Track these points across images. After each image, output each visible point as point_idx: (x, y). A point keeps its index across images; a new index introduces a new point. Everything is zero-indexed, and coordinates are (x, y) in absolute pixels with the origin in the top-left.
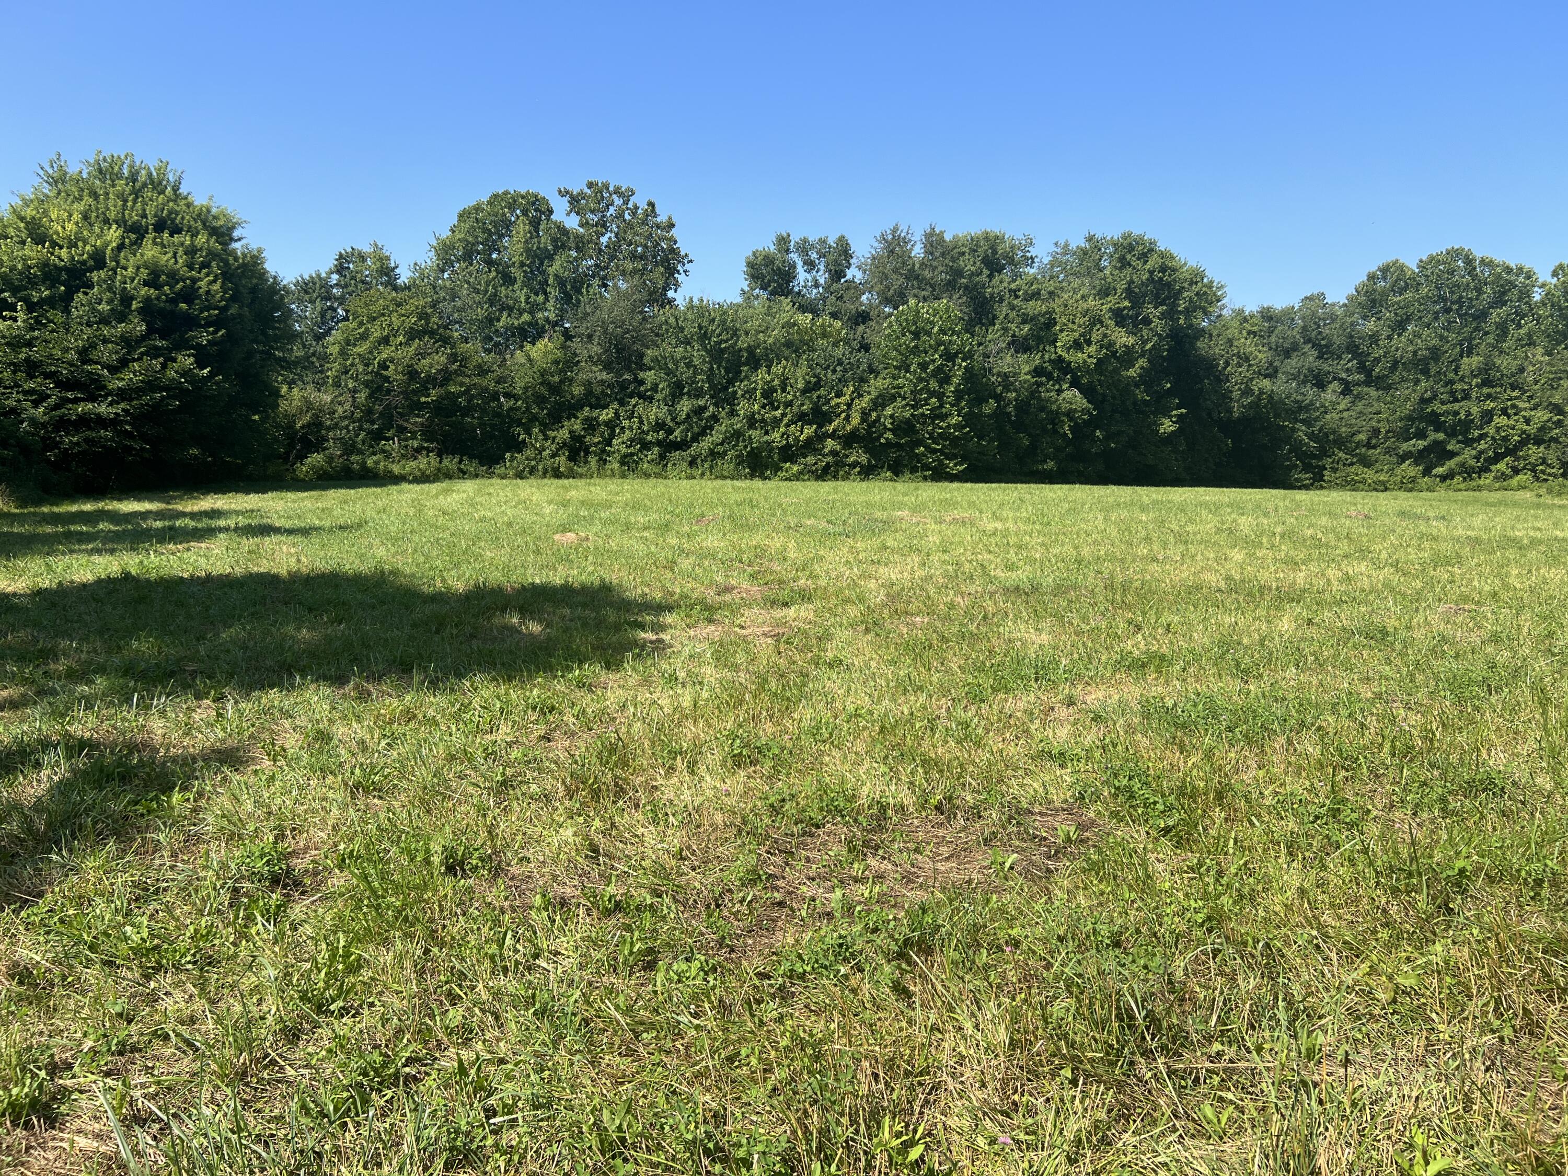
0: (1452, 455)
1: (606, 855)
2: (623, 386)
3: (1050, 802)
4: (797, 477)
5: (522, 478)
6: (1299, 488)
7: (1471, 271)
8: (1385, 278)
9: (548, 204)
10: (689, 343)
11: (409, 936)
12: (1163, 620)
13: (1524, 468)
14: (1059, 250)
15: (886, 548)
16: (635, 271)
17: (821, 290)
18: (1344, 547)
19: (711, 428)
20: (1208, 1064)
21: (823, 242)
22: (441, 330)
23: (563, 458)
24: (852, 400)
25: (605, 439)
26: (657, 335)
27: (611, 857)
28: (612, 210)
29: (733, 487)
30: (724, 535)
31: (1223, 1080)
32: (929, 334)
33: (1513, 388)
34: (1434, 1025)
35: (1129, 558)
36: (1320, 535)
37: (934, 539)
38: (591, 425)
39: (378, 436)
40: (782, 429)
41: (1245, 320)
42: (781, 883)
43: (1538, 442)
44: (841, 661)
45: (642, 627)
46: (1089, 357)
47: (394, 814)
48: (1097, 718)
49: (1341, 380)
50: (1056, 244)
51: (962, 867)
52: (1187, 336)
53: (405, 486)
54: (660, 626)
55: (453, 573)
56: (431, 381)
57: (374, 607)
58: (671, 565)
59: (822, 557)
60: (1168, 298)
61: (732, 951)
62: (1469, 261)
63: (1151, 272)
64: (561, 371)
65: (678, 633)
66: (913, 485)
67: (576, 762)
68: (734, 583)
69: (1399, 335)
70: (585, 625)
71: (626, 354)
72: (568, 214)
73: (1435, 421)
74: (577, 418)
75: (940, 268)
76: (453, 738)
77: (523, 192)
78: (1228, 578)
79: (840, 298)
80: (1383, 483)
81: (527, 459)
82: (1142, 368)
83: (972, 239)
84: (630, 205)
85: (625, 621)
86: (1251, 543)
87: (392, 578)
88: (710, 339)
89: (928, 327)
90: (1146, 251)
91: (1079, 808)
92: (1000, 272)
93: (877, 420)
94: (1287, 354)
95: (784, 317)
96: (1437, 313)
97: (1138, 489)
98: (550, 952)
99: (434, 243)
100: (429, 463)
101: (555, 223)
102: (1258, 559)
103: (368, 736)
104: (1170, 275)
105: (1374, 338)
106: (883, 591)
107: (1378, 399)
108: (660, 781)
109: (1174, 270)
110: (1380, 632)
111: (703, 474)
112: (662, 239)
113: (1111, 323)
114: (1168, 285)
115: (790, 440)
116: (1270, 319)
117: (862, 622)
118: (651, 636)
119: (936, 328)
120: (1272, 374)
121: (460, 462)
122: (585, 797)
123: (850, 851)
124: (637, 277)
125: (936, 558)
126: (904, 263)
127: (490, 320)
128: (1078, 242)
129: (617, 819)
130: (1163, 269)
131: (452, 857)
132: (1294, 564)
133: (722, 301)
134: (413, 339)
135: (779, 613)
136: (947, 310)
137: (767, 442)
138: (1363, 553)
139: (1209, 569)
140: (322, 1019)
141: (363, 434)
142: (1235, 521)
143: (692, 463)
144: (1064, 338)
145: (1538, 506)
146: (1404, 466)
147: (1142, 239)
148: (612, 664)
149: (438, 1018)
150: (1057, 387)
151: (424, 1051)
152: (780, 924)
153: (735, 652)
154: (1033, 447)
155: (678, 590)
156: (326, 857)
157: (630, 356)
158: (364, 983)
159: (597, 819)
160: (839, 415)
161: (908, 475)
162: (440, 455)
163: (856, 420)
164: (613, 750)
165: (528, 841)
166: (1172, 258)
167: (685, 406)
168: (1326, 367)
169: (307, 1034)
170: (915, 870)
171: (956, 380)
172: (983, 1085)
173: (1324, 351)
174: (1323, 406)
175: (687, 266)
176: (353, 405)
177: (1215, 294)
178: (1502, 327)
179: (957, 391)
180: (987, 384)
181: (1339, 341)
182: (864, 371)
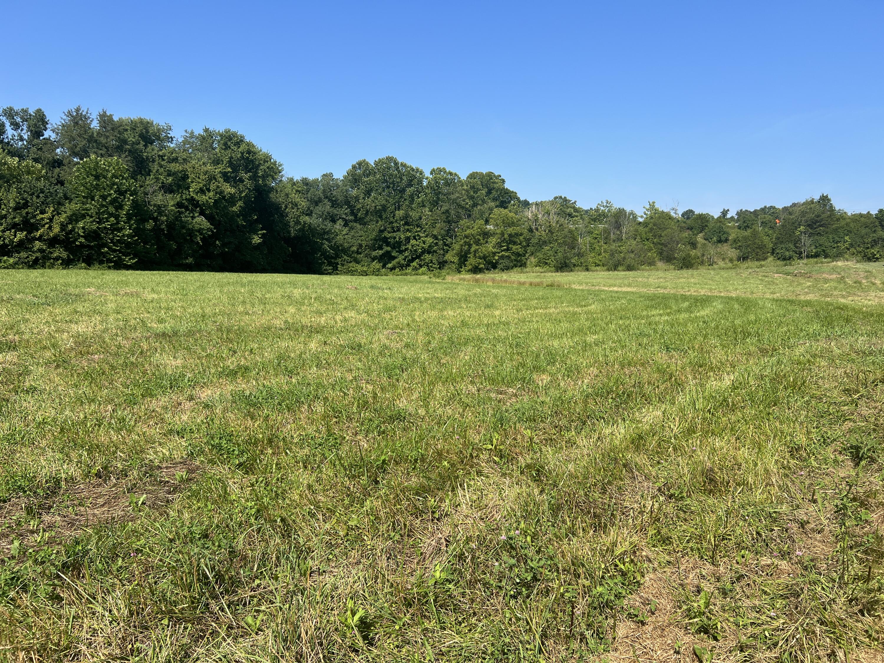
0: (394, 258)
3: (173, 460)
4: (13, 266)
6: (327, 274)
7: (397, 169)
8: (360, 168)
12: (248, 348)
13: (424, 265)
14: (188, 135)
15: (76, 312)
17: (25, 143)
18: (345, 304)
20: (252, 593)
21: (25, 111)
24: (53, 216)
31: (259, 600)
32: (105, 177)
33: (418, 226)
34: (365, 542)
35: (233, 313)
36: (333, 298)
37: (111, 306)
41: (294, 184)
43: (429, 253)
44: (35, 388)
46: (210, 198)
48: (207, 406)
49: (343, 219)
50: (186, 131)
51: (111, 509)
52: (265, 190)
59: (27, 320)
60: (252, 168)
62: (396, 164)
63: (242, 153)
66: (100, 272)
69: (368, 198)
73: (385, 241)
75: (111, 137)
78: (286, 322)
79: (40, 149)
80: (365, 272)
82: (240, 206)
83: (132, 121)
86: (299, 303)
89: (105, 173)
90: (240, 141)
91: (190, 460)
92: (151, 144)
93: (73, 229)
94: (316, 204)
96: (384, 188)
97: (241, 274)
102: (302, 311)
104: (253, 156)
105: (357, 198)
106: (72, 340)
107: (361, 230)
109: (255, 153)
110: (358, 346)
113: (221, 180)
114: (252, 161)
115: (6, 241)
116: (307, 184)
117: (54, 361)
119: (111, 174)
120: (309, 214)
123: (28, 514)
125: (111, 319)
126: (86, 131)
128: (199, 131)
130: (249, 152)
132: (320, 313)
136: (118, 164)
138: (353, 307)
139: (276, 318)
142: (291, 291)
144: (194, 187)
145: (430, 282)
146: (374, 263)
147: (236, 134)
150: (191, 215)
154: (179, 250)
160: (44, 226)
161: (97, 265)
163: (56, 229)
166: (254, 146)
168: (335, 212)
170: (78, 517)
171: (127, 208)
172: (110, 644)
173: (335, 204)
174: (335, 232)
177: (278, 169)
178: (412, 197)
179: (127, 214)
180: (148, 211)
181: (341, 198)
182: (61, 198)
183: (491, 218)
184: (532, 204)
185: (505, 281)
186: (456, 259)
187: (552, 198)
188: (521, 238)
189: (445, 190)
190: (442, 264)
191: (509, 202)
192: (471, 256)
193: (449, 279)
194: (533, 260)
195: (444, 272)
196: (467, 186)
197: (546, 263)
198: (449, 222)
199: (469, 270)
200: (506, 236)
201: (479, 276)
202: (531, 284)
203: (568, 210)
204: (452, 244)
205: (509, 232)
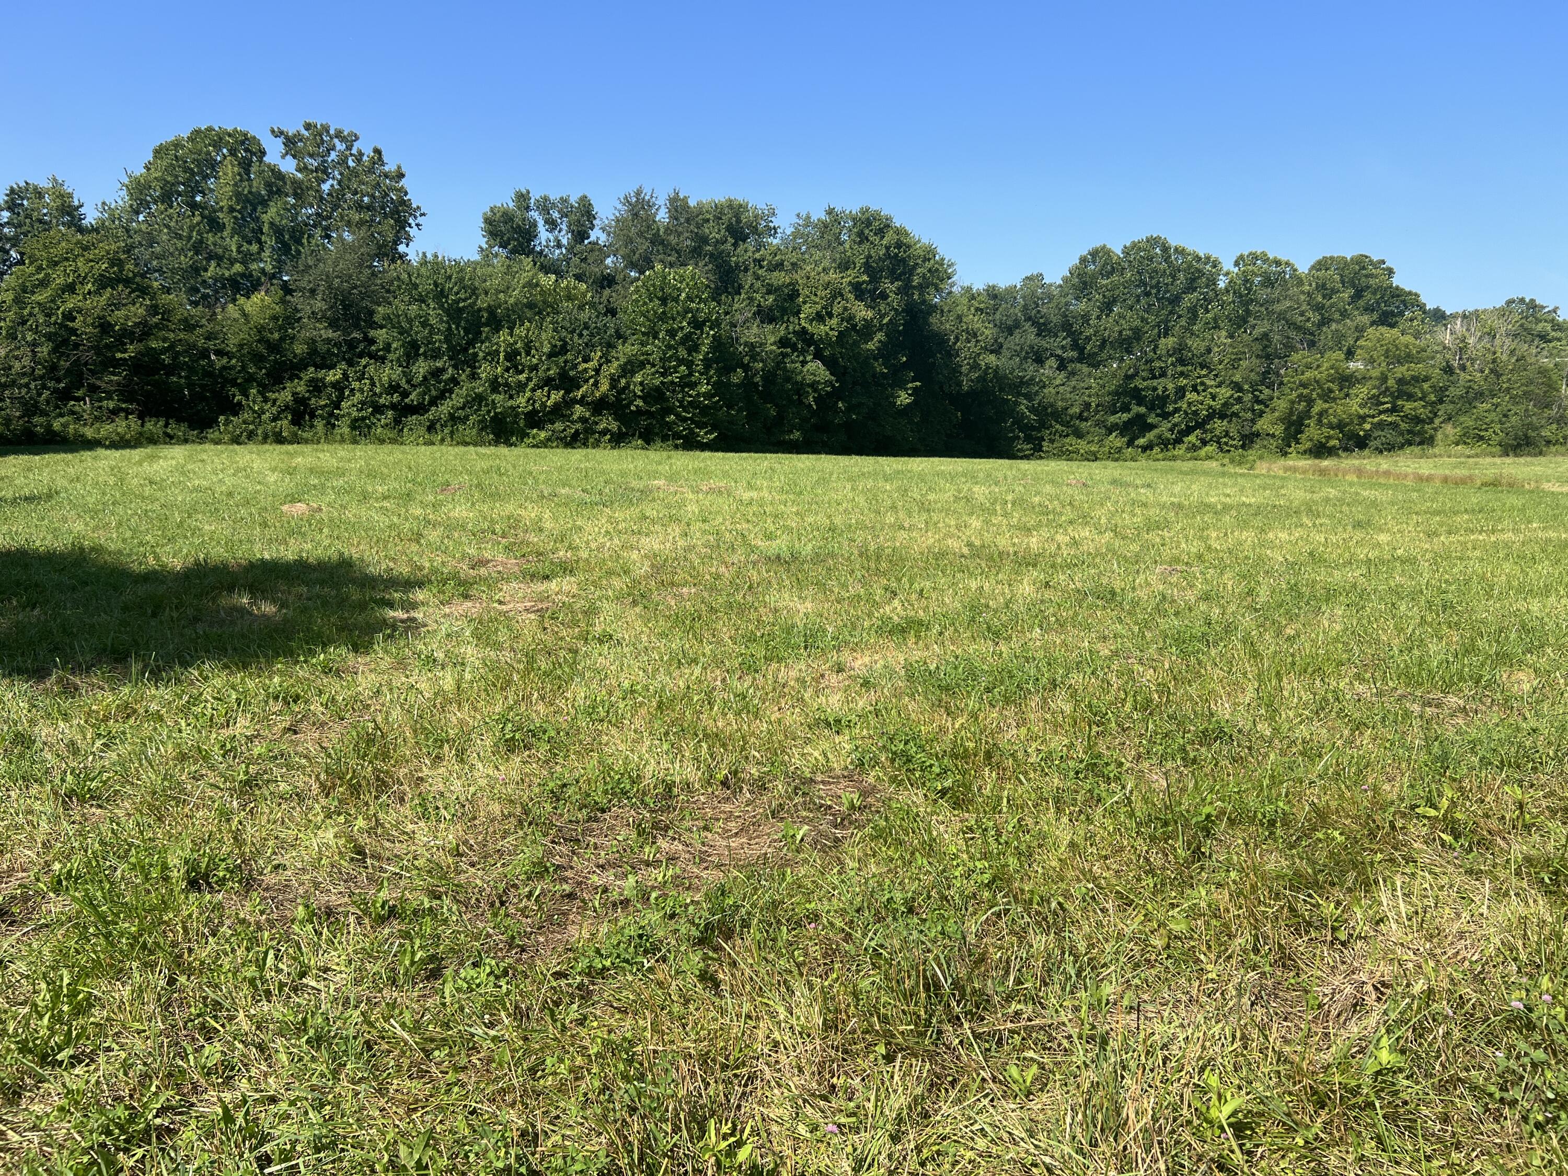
0: (1152, 427)
1: (372, 857)
2: (352, 345)
3: (832, 770)
4: (544, 444)
5: (239, 443)
6: (1021, 458)
7: (1167, 259)
8: (1094, 262)
9: (259, 144)
10: (423, 301)
11: (149, 966)
12: (916, 586)
13: (1211, 440)
14: (801, 222)
15: (645, 518)
16: (361, 223)
17: (564, 251)
18: (1069, 514)
19: (451, 391)
20: (1009, 1025)
21: (564, 201)
22: (138, 279)
23: (285, 422)
24: (601, 365)
25: (332, 402)
26: (388, 291)
27: (378, 858)
28: (333, 155)
29: (477, 454)
30: (473, 504)
31: (1023, 1039)
32: (676, 299)
33: (1202, 366)
34: (1203, 966)
35: (878, 526)
36: (1046, 502)
37: (693, 508)
38: (317, 387)
39: (65, 396)
40: (528, 394)
41: (973, 297)
42: (569, 874)
43: (1222, 417)
44: (611, 636)
45: (391, 605)
46: (832, 329)
47: (118, 824)
48: (866, 684)
49: (1058, 357)
50: (798, 215)
51: (753, 842)
52: (921, 311)
53: (101, 452)
54: (411, 603)
55: (167, 549)
56: (126, 335)
57: (74, 589)
58: (417, 537)
59: (580, 528)
60: (903, 273)
61: (523, 950)
62: (1165, 249)
63: (887, 248)
64: (280, 328)
65: (431, 610)
66: (665, 454)
67: (329, 756)
68: (487, 555)
69: (1107, 316)
70: (325, 604)
71: (353, 310)
72: (283, 157)
73: (1137, 396)
74: (300, 379)
75: (686, 235)
76: (184, 735)
77: (230, 129)
78: (970, 545)
79: (584, 260)
80: (1094, 453)
81: (245, 422)
82: (880, 341)
83: (716, 206)
84: (354, 151)
85: (371, 598)
86: (987, 511)
87: (93, 555)
88: (447, 297)
89: (675, 293)
90: (884, 227)
91: (859, 774)
92: (744, 241)
93: (627, 387)
94: (1010, 330)
95: (524, 277)
96: (1138, 296)
97: (880, 459)
98: (319, 970)
99: (126, 181)
100: (129, 427)
101: (269, 166)
102: (994, 525)
103: (78, 737)
104: (905, 252)
105: (1086, 318)
106: (647, 563)
107: (1089, 375)
108: (426, 771)
109: (909, 247)
110: (1110, 592)
111: (443, 440)
112: (391, 189)
113: (851, 297)
114: (903, 260)
115: (537, 405)
116: (995, 297)
117: (629, 595)
118: (400, 614)
119: (683, 295)
120: (997, 350)
121: (166, 426)
122: (343, 794)
123: (639, 835)
124: (364, 228)
125: (697, 526)
126: (649, 227)
127: (196, 270)
128: (819, 215)
129: (381, 815)
130: (899, 245)
131: (194, 870)
132: (1027, 530)
133: (458, 258)
134: (104, 288)
135: (540, 587)
136: (693, 278)
137: (511, 407)
138: (1085, 519)
139: (951, 536)
140: (46, 1072)
141: (46, 394)
142: (970, 489)
143: (431, 428)
144: (808, 310)
145: (1223, 474)
146: (1111, 437)
147: (879, 215)
148: (360, 646)
149: (191, 1057)
150: (801, 358)
151: (178, 1098)
152: (571, 917)
153: (497, 630)
154: (780, 417)
155: (427, 565)
156: (38, 880)
157: (359, 313)
158: (97, 1025)
159: (360, 817)
160: (587, 381)
161: (659, 444)
162: (141, 417)
163: (604, 387)
164: (370, 741)
165: (283, 845)
166: (907, 234)
167: (421, 368)
168: (1044, 344)
169: (30, 1091)
170: (704, 849)
171: (704, 349)
172: (800, 1070)
173: (1043, 329)
174: (1041, 380)
175: (420, 220)
176: (33, 360)
177: (946, 271)
178: (1193, 311)
179: (705, 360)
180: (734, 353)
181: (1055, 320)
182: (611, 336)
183: (1361, 347)
184: (1454, 316)
185: (1387, 473)
186: (1279, 430)
187: (1500, 303)
188: (1426, 386)
189: (1263, 294)
190: (1249, 440)
191: (1402, 314)
192: (1312, 422)
193: (1262, 467)
194: (1449, 429)
195: (1252, 454)
196: (1310, 285)
197: (1481, 438)
198: (1268, 357)
199: (1305, 452)
200: (1391, 382)
201: (1326, 463)
202: (1445, 480)
203: (1539, 327)
204: (1272, 399)
205: (1399, 375)
